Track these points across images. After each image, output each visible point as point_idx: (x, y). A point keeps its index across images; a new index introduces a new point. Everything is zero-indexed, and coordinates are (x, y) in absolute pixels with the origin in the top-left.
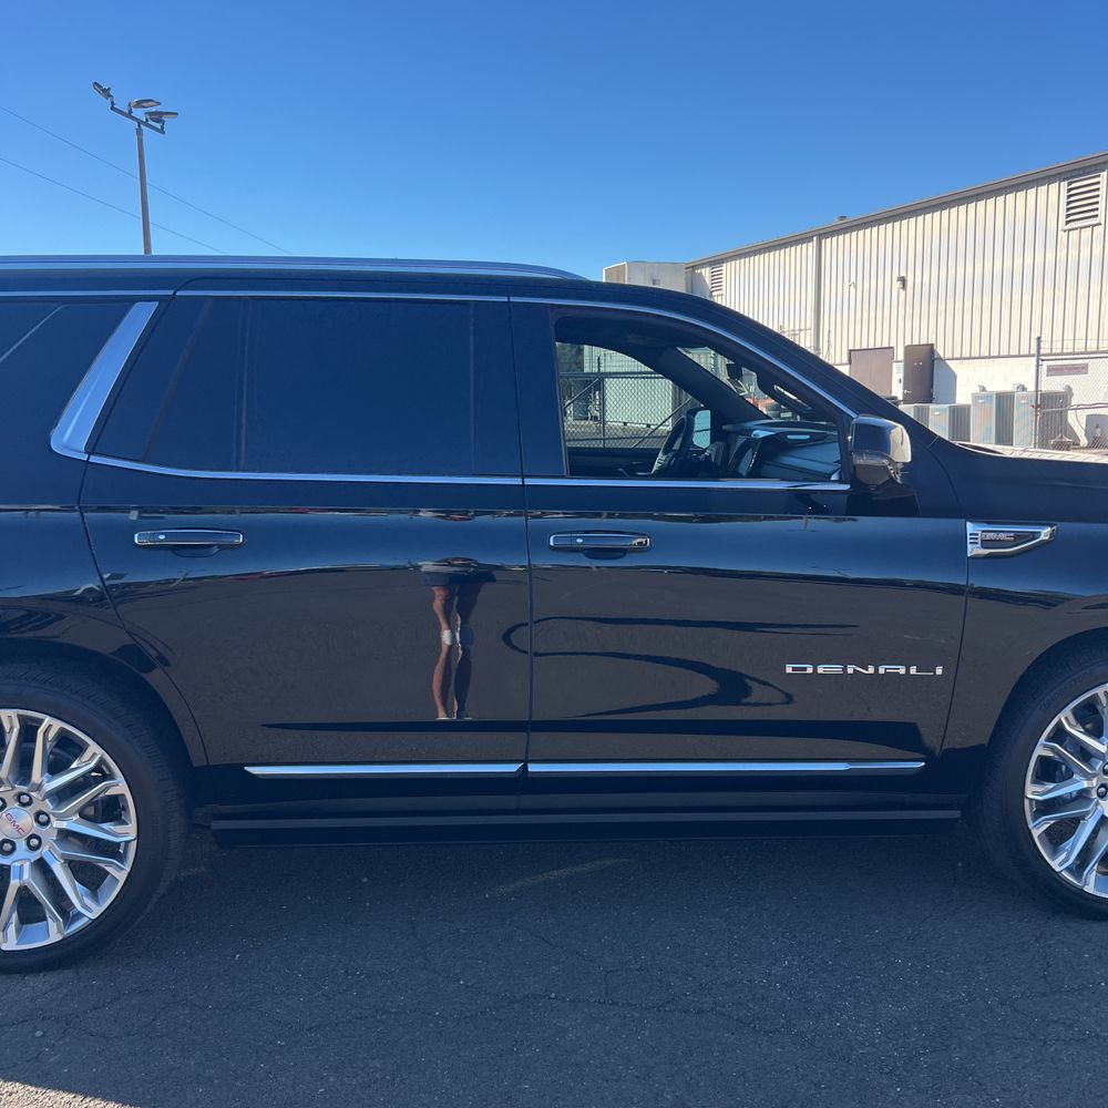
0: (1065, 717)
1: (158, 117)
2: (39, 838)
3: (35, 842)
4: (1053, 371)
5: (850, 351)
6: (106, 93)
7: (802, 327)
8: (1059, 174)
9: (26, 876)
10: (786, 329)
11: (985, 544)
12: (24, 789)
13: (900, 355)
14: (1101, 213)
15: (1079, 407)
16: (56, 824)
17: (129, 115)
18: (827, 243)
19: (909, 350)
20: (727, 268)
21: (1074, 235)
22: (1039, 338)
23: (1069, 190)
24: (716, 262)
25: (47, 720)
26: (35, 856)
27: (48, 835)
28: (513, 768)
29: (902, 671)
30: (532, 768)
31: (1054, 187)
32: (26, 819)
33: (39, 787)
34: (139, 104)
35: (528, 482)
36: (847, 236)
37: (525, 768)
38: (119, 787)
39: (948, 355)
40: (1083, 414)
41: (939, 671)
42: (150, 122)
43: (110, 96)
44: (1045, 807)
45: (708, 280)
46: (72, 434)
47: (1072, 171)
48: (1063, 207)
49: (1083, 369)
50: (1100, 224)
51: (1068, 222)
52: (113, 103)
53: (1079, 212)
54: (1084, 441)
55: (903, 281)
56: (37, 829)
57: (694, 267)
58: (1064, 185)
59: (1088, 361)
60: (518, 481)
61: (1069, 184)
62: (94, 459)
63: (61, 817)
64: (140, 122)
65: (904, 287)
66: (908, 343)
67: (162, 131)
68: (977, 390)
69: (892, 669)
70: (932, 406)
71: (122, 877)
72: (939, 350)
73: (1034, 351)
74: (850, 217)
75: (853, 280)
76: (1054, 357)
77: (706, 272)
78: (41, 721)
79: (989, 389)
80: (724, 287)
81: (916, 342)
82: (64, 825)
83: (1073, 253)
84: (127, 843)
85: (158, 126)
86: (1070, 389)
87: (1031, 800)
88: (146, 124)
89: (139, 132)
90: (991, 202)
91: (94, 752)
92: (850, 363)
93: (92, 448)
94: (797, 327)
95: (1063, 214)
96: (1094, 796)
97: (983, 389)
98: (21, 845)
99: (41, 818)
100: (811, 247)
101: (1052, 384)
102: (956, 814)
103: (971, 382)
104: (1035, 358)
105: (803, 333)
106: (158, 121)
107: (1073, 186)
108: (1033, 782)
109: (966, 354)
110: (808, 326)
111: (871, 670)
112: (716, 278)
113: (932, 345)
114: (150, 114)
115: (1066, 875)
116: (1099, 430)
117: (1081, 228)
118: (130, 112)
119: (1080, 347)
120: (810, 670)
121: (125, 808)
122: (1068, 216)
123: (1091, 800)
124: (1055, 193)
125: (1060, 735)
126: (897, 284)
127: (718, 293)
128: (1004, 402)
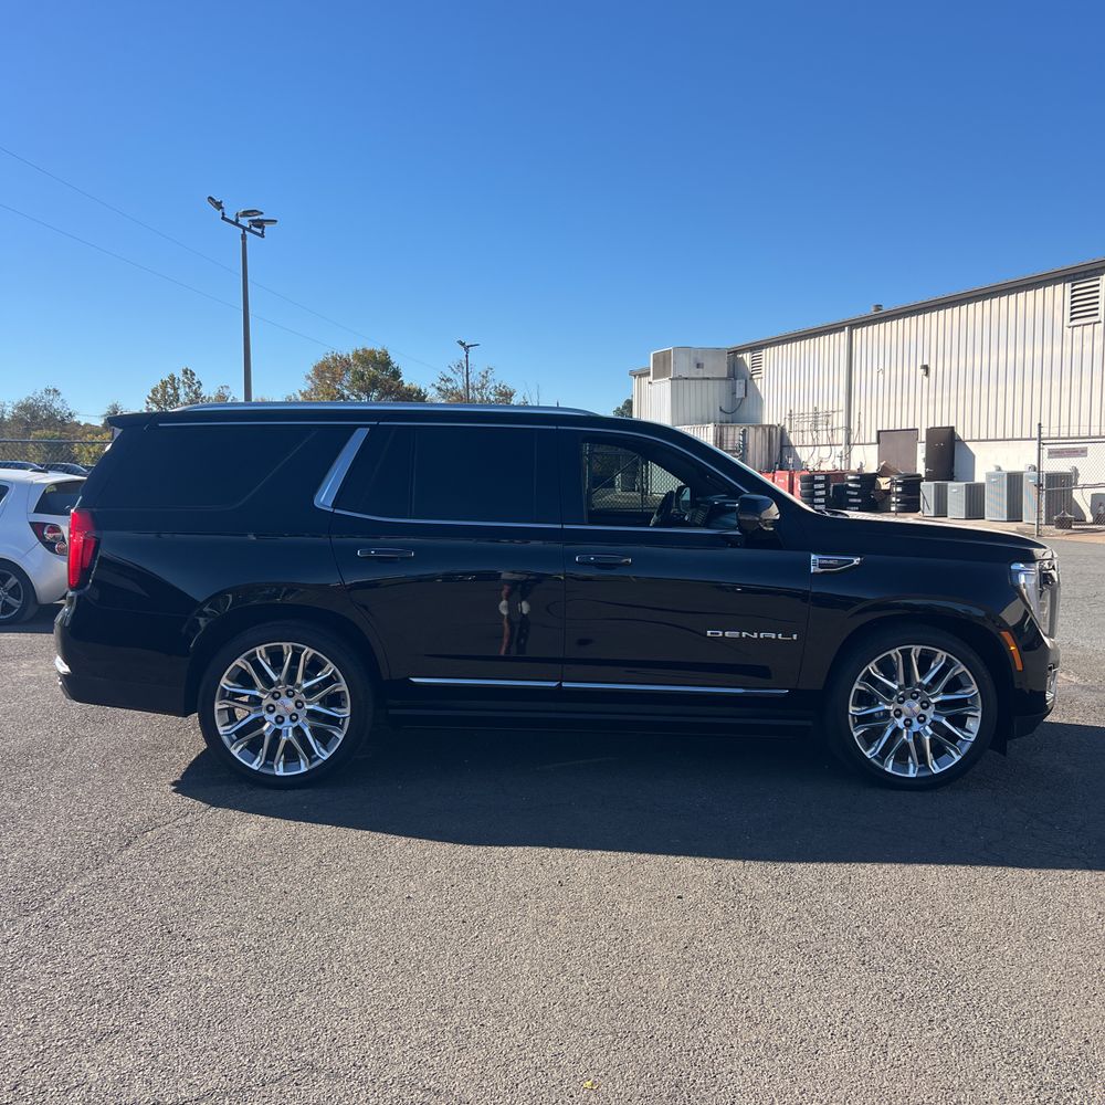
0: (872, 667)
1: (260, 224)
2: (297, 715)
3: (294, 717)
4: (1054, 454)
5: (879, 432)
6: (219, 205)
7: (835, 409)
8: (1065, 276)
9: (290, 735)
10: (820, 410)
11: (821, 566)
12: (291, 687)
13: (923, 436)
14: (1101, 312)
15: (1084, 487)
16: (307, 707)
17: (236, 223)
18: (857, 333)
19: (930, 432)
20: (767, 353)
21: (1078, 331)
22: (1040, 424)
23: (1073, 291)
24: (756, 348)
25: (307, 649)
26: (295, 725)
27: (302, 714)
28: (554, 684)
29: (773, 636)
30: (564, 685)
31: (1059, 287)
32: (290, 704)
33: (299, 686)
34: (246, 214)
35: (565, 527)
36: (876, 326)
37: (560, 684)
38: (343, 687)
39: (967, 437)
40: (1088, 493)
41: (795, 637)
42: (253, 228)
43: (221, 208)
44: (862, 720)
45: (748, 363)
46: (325, 497)
47: (1074, 274)
48: (1068, 305)
49: (1083, 452)
50: (1100, 322)
51: (1072, 320)
52: (223, 214)
53: (1081, 310)
54: (1089, 518)
55: (926, 368)
56: (295, 710)
57: (735, 352)
58: (1068, 286)
59: (1084, 445)
60: (559, 526)
61: (1073, 285)
62: (337, 511)
63: (309, 703)
64: (244, 229)
65: (927, 374)
66: (931, 425)
67: (262, 235)
68: (993, 470)
69: (768, 635)
70: (950, 484)
71: (341, 737)
72: (959, 432)
73: (1035, 435)
74: (885, 309)
75: (881, 367)
76: (1054, 441)
77: (747, 357)
78: (303, 650)
79: (1003, 469)
80: (763, 371)
81: (938, 425)
82: (311, 707)
83: (1077, 347)
84: (344, 718)
85: (259, 231)
86: (1076, 470)
87: (853, 716)
88: (249, 230)
89: (244, 237)
90: (1004, 299)
91: (330, 668)
92: (878, 442)
93: (335, 505)
94: (830, 409)
95: (1068, 311)
96: (892, 715)
97: (999, 469)
98: (287, 718)
99: (299, 705)
100: (844, 336)
101: (1054, 466)
102: (810, 723)
103: (988, 462)
104: (1036, 442)
105: (835, 414)
106: (259, 227)
107: (1076, 287)
108: (853, 705)
109: (983, 437)
110: (840, 408)
111: (756, 635)
112: (756, 362)
113: (953, 428)
114: (253, 221)
115: (874, 761)
116: (1102, 508)
117: (1084, 325)
118: (237, 220)
119: (1085, 432)
120: (721, 634)
121: (344, 700)
122: (1072, 314)
123: (890, 717)
124: (1059, 294)
125: (869, 678)
126: (921, 372)
127: (759, 376)
128: (1014, 480)
